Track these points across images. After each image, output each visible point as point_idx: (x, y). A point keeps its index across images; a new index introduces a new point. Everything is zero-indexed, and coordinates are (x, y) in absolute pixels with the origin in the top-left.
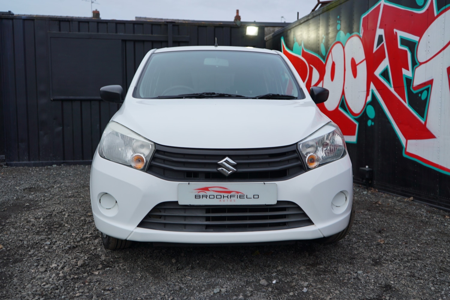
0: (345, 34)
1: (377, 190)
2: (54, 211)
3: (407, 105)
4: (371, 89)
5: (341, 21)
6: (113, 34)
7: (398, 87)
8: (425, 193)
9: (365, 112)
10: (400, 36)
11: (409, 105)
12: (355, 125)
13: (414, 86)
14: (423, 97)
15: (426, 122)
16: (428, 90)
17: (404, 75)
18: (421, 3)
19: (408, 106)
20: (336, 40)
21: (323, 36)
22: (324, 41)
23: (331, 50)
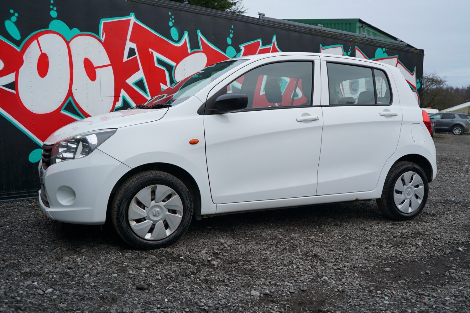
5: (57, 8)
17: (162, 88)
18: (176, 39)
20: (48, 28)
21: (12, 11)
22: (14, 19)
23: (36, 37)
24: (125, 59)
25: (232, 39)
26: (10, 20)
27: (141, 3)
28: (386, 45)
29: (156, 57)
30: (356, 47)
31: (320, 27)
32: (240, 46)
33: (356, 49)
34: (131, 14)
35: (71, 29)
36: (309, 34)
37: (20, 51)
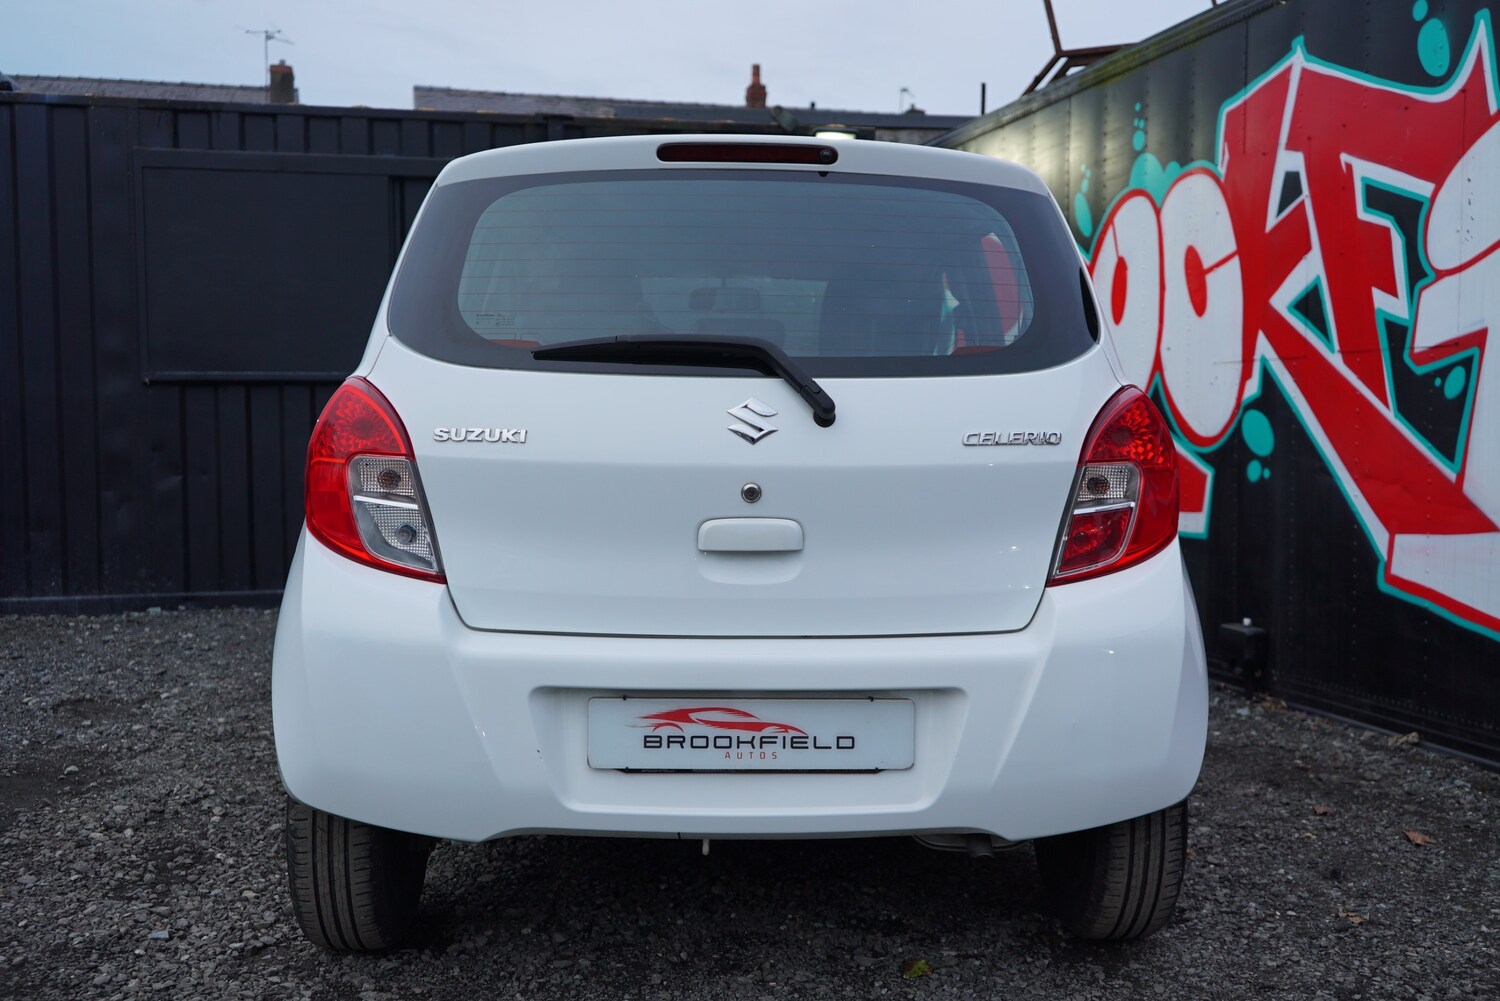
0: (1164, 165)
1: (1284, 703)
2: (168, 795)
3: (1390, 414)
4: (1257, 356)
5: (1146, 119)
6: (361, 156)
7: (1359, 352)
8: (1462, 720)
9: (1238, 431)
10: (1363, 179)
11: (1399, 415)
12: (1203, 477)
13: (1416, 350)
14: (1452, 387)
15: (1461, 476)
16: (1467, 364)
17: (1380, 310)
18: (1440, 66)
19: (1396, 417)
20: (1128, 183)
21: (1083, 168)
22: (1085, 186)
23: (1111, 219)
24: (1272, 220)
26: (1081, 191)
34: (1295, 43)
35: (1164, 169)
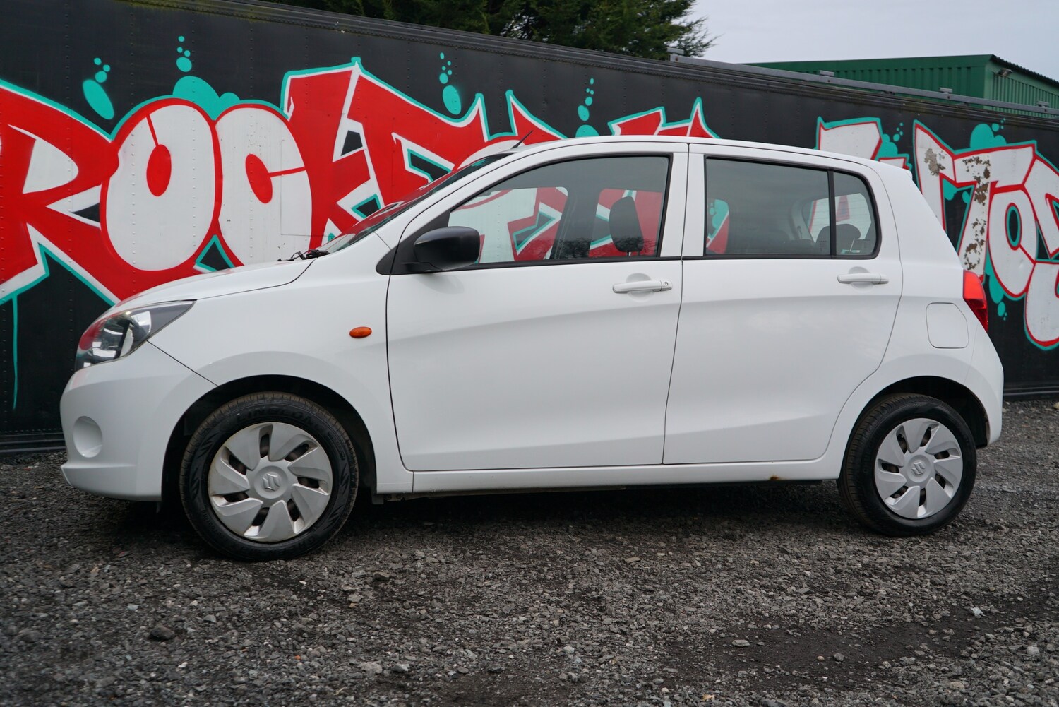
4: (326, 234)
18: (456, 110)
20: (170, 92)
21: (98, 61)
22: (102, 76)
23: (145, 113)
24: (337, 155)
25: (590, 108)
26: (95, 80)
27: (376, 35)
28: (1003, 117)
29: (408, 150)
30: (916, 122)
31: (826, 77)
32: (609, 124)
33: (918, 126)
34: (353, 59)
35: (220, 94)
36: (789, 94)
37: (112, 142)
